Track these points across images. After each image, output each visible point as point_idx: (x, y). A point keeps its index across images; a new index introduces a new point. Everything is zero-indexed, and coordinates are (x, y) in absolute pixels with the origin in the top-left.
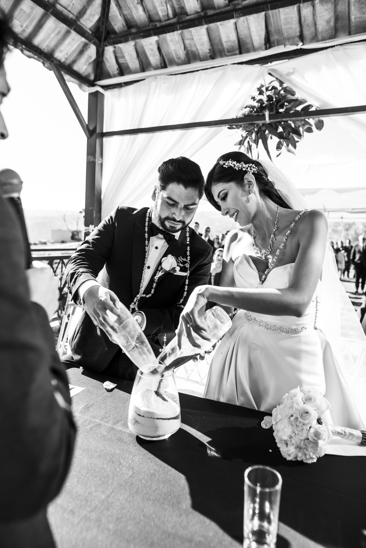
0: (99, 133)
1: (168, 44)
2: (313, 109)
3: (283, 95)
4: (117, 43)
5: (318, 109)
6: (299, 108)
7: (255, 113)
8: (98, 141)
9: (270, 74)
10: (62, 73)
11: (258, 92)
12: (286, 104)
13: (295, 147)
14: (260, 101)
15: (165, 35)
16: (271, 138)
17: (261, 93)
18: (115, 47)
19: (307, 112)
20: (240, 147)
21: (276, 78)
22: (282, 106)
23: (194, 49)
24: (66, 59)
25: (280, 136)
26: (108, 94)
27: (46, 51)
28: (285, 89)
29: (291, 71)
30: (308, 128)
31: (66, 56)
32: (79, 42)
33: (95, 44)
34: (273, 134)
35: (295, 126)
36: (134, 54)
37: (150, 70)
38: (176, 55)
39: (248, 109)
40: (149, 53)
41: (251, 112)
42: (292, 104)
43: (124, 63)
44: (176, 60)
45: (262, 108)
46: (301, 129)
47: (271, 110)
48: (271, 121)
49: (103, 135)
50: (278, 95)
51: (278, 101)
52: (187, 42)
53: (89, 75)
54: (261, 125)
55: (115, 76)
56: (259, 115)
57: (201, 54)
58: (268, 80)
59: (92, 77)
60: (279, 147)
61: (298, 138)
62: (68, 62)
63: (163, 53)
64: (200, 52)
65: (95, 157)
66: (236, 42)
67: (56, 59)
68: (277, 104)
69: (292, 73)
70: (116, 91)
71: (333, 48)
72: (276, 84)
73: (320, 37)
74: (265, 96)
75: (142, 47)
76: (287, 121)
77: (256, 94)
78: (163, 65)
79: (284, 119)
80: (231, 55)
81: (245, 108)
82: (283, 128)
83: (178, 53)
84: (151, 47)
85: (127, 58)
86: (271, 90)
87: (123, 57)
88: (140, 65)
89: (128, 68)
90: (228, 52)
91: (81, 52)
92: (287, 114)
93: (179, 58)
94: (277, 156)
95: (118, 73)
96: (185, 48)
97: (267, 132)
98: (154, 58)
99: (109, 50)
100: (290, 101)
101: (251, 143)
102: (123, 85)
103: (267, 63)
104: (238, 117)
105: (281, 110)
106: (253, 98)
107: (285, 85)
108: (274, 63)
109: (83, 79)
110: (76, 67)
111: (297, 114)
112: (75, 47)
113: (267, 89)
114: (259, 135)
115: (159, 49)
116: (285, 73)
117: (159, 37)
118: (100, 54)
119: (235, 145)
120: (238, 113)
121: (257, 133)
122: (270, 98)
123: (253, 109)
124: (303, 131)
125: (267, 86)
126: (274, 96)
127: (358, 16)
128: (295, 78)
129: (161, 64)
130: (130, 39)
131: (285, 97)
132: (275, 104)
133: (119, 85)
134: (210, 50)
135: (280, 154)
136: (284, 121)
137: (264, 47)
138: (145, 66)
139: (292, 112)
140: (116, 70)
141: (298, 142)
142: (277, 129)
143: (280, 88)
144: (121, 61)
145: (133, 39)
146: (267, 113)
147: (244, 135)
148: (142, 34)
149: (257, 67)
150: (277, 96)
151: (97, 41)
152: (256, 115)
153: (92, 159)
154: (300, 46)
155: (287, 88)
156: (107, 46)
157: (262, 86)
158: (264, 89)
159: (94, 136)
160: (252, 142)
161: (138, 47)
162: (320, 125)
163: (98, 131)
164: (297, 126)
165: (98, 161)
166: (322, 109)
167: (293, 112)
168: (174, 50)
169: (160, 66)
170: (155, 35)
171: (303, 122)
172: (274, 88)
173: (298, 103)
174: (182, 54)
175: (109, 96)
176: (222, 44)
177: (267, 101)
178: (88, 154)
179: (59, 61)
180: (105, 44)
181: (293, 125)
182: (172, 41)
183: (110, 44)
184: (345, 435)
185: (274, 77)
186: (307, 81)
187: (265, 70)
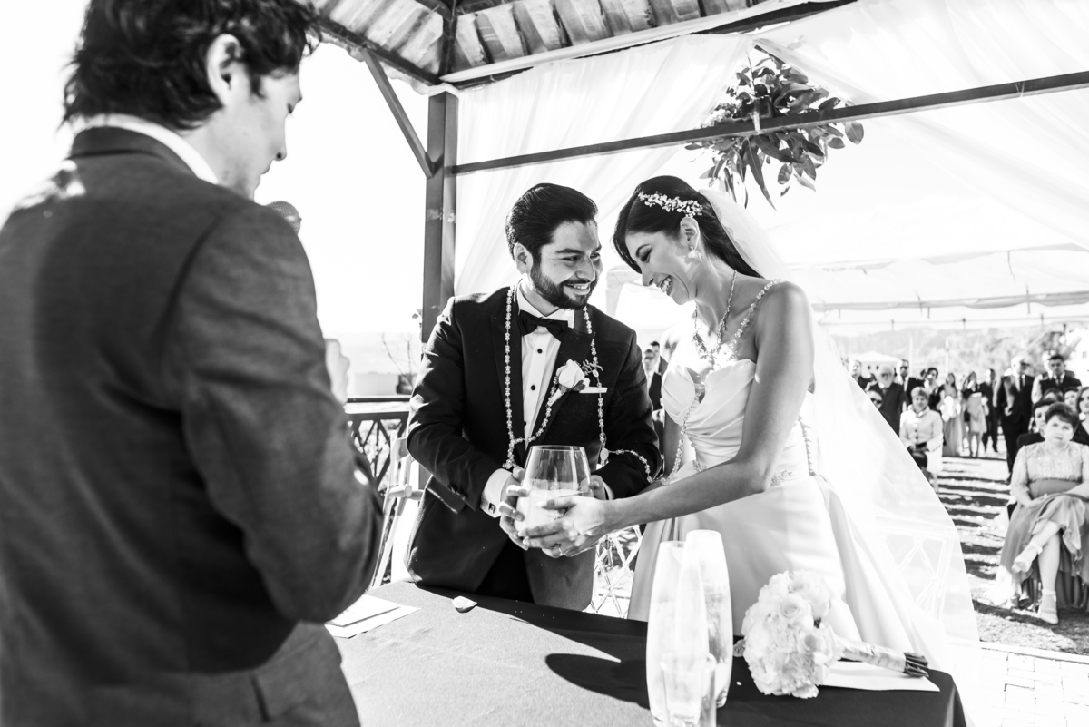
0: (448, 168)
1: (571, 7)
2: (841, 106)
3: (785, 83)
4: (481, 9)
5: (850, 105)
6: (815, 105)
7: (734, 117)
8: (446, 181)
9: (757, 48)
10: (382, 64)
11: (739, 81)
12: (791, 98)
13: (813, 175)
14: (744, 96)
16: (768, 162)
17: (744, 82)
18: (477, 15)
19: (830, 112)
20: (712, 181)
21: (770, 55)
22: (783, 103)
23: (618, 11)
24: (389, 40)
25: (784, 157)
26: (464, 97)
27: (353, 29)
28: (787, 74)
29: (796, 41)
30: (834, 139)
31: (389, 36)
32: (412, 11)
33: (440, 11)
34: (771, 154)
35: (810, 137)
36: (512, 25)
37: (542, 52)
38: (588, 22)
39: (722, 111)
40: (537, 23)
41: (728, 116)
42: (801, 98)
43: (493, 41)
44: (588, 31)
45: (746, 109)
46: (821, 142)
47: (762, 111)
48: (765, 130)
49: (456, 170)
50: (775, 85)
51: (775, 94)
52: (606, 1)
53: (430, 65)
54: (747, 138)
55: (477, 65)
56: (742, 121)
57: (631, 20)
58: (756, 59)
59: (435, 69)
60: (783, 177)
61: (817, 159)
62: (392, 46)
63: (564, 21)
64: (630, 15)
65: (441, 212)
67: (370, 41)
68: (773, 100)
69: (799, 45)
70: (480, 90)
72: (771, 65)
74: (753, 87)
75: (526, 13)
76: (795, 130)
77: (735, 83)
78: (564, 41)
79: (789, 127)
80: (686, 19)
81: (717, 109)
82: (789, 142)
83: (590, 19)
84: (541, 12)
85: (499, 31)
86: (761, 76)
87: (492, 31)
88: (522, 43)
89: (501, 49)
90: (680, 14)
91: (417, 27)
92: (794, 117)
93: (592, 28)
94: (782, 194)
95: (483, 60)
96: (603, 11)
97: (760, 151)
98: (548, 31)
99: (466, 22)
100: (797, 94)
101: (731, 172)
102: (493, 79)
103: (753, 29)
104: (704, 127)
105: (784, 111)
106: (731, 92)
107: (786, 66)
108: (765, 28)
109: (418, 73)
110: (406, 54)
111: (812, 116)
112: (405, 19)
113: (755, 75)
114: (745, 157)
115: (556, 15)
116: (786, 46)
118: (450, 29)
119: (702, 177)
120: (703, 121)
121: (741, 154)
122: (760, 90)
123: (732, 111)
124: (825, 145)
125: (754, 69)
126: (767, 86)
128: (804, 53)
129: (560, 40)
130: (503, 1)
131: (788, 86)
132: (771, 100)
133: (485, 80)
134: (647, 12)
135: (787, 190)
136: (789, 131)
137: (744, 3)
138: (530, 44)
139: (802, 112)
140: (479, 54)
141: (819, 166)
142: (777, 144)
143: (777, 72)
144: (487, 37)
146: (756, 117)
147: (719, 158)
149: (734, 37)
150: (773, 86)
151: (444, 7)
152: (737, 122)
153: (435, 215)
155: (791, 72)
156: (461, 14)
157: (747, 70)
158: (749, 74)
159: (440, 173)
160: (733, 170)
161: (518, 13)
162: (856, 135)
163: (447, 163)
164: (814, 137)
165: (447, 219)
166: (857, 104)
167: (805, 113)
168: (583, 15)
169: (558, 43)
171: (824, 130)
172: (767, 71)
173: (812, 95)
174: (597, 21)
175: (467, 100)
176: (668, 2)
177: (756, 95)
178: (428, 207)
179: (377, 45)
180: (458, 11)
181: (806, 136)
183: (468, 11)
184: (873, 657)
185: (766, 52)
186: (826, 58)
187: (750, 41)
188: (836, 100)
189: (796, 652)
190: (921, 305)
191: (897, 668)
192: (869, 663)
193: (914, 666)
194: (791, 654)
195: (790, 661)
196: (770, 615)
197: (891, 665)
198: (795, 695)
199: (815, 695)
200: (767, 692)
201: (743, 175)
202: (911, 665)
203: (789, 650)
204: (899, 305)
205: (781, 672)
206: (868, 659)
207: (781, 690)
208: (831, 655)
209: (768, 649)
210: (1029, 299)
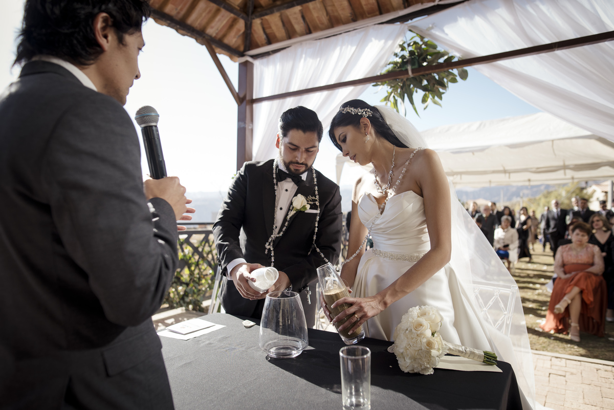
0: (249, 100)
1: (311, 13)
2: (456, 60)
3: (425, 49)
4: (264, 15)
5: (460, 59)
6: (441, 60)
7: (398, 68)
8: (248, 108)
9: (410, 30)
10: (214, 46)
11: (400, 49)
12: (429, 57)
13: (441, 98)
14: (403, 57)
15: (307, 4)
16: (416, 92)
17: (403, 49)
18: (262, 19)
19: (450, 63)
20: (387, 103)
21: (417, 34)
22: (424, 60)
23: (336, 14)
24: (217, 34)
25: (425, 89)
26: (256, 63)
27: (198, 28)
28: (426, 44)
29: (431, 26)
30: (452, 78)
31: (217, 31)
32: (228, 18)
33: (243, 18)
34: (417, 87)
35: (439, 78)
36: (280, 24)
37: (296, 37)
38: (320, 21)
39: (392, 65)
40: (293, 21)
41: (394, 68)
42: (434, 56)
43: (271, 33)
44: (320, 25)
45: (404, 62)
46: (445, 80)
47: (413, 64)
48: (415, 74)
49: (254, 101)
51: (420, 55)
52: (329, 8)
53: (239, 47)
54: (405, 79)
55: (263, 45)
56: (402, 70)
57: (343, 18)
58: (410, 37)
59: (242, 49)
60: (424, 100)
61: (443, 89)
62: (219, 36)
63: (308, 21)
64: (342, 16)
65: (245, 123)
66: (376, 4)
67: (207, 35)
68: (419, 58)
69: (432, 28)
70: (265, 60)
71: (470, 1)
72: (418, 40)
74: (408, 52)
75: (287, 17)
76: (431, 74)
77: (398, 50)
78: (308, 31)
79: (427, 72)
80: (372, 17)
81: (389, 64)
82: (428, 81)
83: (321, 19)
84: (296, 16)
85: (274, 28)
86: (413, 45)
87: (270, 27)
88: (286, 33)
89: (275, 37)
90: (369, 14)
91: (231, 26)
92: (431, 68)
93: (322, 24)
94: (425, 109)
95: (266, 42)
96: (327, 13)
97: (412, 86)
98: (299, 26)
99: (257, 22)
100: (432, 55)
101: (396, 98)
102: (271, 53)
103: (408, 21)
104: (382, 74)
105: (425, 64)
106: (396, 55)
107: (426, 40)
108: (415, 20)
109: (234, 52)
110: (226, 41)
111: (440, 66)
112: (225, 22)
113: (409, 45)
114: (404, 89)
115: (303, 17)
116: (425, 29)
117: (302, 6)
118: (248, 27)
119: (381, 101)
120: (382, 71)
121: (402, 88)
122: (411, 53)
123: (397, 65)
124: (447, 82)
125: (408, 42)
126: (416, 51)
128: (436, 32)
129: (306, 31)
130: (275, 11)
131: (426, 51)
132: (417, 58)
133: (267, 54)
134: (351, 14)
135: (427, 107)
136: (427, 75)
137: (402, 6)
138: (290, 34)
139: (434, 64)
140: (264, 39)
141: (443, 93)
142: (421, 82)
143: (421, 43)
144: (268, 31)
145: (278, 10)
146: (409, 68)
147: (390, 90)
148: (286, 5)
149: (398, 25)
150: (419, 51)
151: (245, 16)
152: (400, 71)
153: (242, 125)
154: (438, 2)
155: (428, 43)
156: (254, 19)
157: (404, 43)
158: (406, 45)
159: (244, 103)
160: (398, 96)
161: (283, 17)
162: (464, 75)
163: (248, 98)
164: (441, 77)
165: (248, 127)
166: (464, 59)
167: (436, 65)
168: (318, 17)
169: (305, 32)
170: (298, 4)
171: (446, 73)
172: (415, 43)
173: (440, 55)
174: (325, 19)
175: (258, 64)
176: (362, 8)
177: (410, 56)
178: (239, 121)
179: (211, 36)
180: (252, 17)
181: (437, 77)
182: (314, 9)
183: (257, 17)
184: (466, 353)
185: (414, 32)
186: (447, 34)
187: (406, 27)
188: (452, 57)
189: (422, 350)
190: (505, 172)
191: (479, 360)
192: (464, 357)
193: (489, 358)
194: (418, 350)
195: (417, 354)
196: (407, 330)
197: (476, 358)
198: (421, 373)
199: (432, 373)
200: (406, 371)
201: (403, 99)
202: (487, 358)
203: (418, 348)
204: (494, 172)
205: (413, 360)
206: (463, 354)
207: (413, 370)
208: (441, 351)
209: (406, 347)
210: (565, 167)
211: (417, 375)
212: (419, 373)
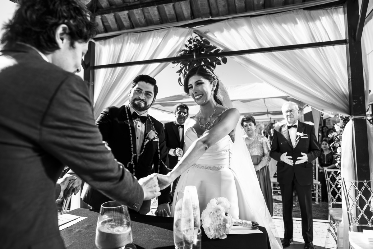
1: (134, 16)
2: (220, 52)
3: (203, 44)
4: (104, 14)
5: (223, 52)
6: (212, 51)
8: (91, 71)
9: (195, 33)
11: (189, 43)
12: (205, 49)
14: (190, 47)
15: (133, 10)
17: (190, 43)
18: (102, 16)
19: (217, 53)
20: (180, 74)
21: (198, 35)
22: (202, 50)
23: (150, 18)
26: (97, 44)
30: (218, 62)
36: (114, 20)
37: (124, 30)
38: (140, 21)
39: (183, 52)
40: (123, 20)
41: (185, 53)
42: (208, 49)
43: (107, 25)
44: (140, 24)
45: (191, 51)
46: (214, 63)
47: (196, 52)
48: (197, 58)
49: (95, 68)
50: (200, 44)
51: (200, 47)
52: (146, 14)
54: (191, 61)
55: (102, 33)
56: (190, 55)
57: (154, 21)
58: (194, 36)
61: (213, 68)
63: (132, 20)
64: (154, 20)
65: (89, 81)
66: (175, 15)
69: (208, 32)
71: (228, 20)
72: (199, 38)
73: (221, 14)
74: (193, 45)
75: (119, 16)
76: (206, 59)
77: (188, 43)
78: (132, 27)
79: (204, 57)
80: (172, 22)
82: (204, 62)
83: (141, 20)
84: (125, 16)
85: (110, 22)
86: (196, 41)
87: (107, 22)
88: (118, 26)
89: (110, 28)
90: (170, 20)
92: (206, 54)
93: (142, 23)
95: (104, 31)
96: (145, 17)
97: (195, 65)
98: (126, 23)
99: (98, 18)
100: (207, 48)
102: (107, 38)
103: (193, 27)
104: (178, 56)
105: (202, 53)
106: (186, 46)
107: (204, 39)
108: (197, 27)
111: (212, 55)
113: (194, 41)
115: (129, 18)
116: (203, 32)
117: (129, 11)
119: (177, 72)
120: (178, 54)
121: (189, 66)
123: (187, 52)
124: (216, 64)
125: (193, 39)
126: (198, 45)
127: (240, 4)
128: (209, 35)
129: (131, 26)
130: (111, 12)
132: (199, 49)
134: (159, 19)
136: (204, 59)
137: (190, 18)
138: (120, 27)
139: (208, 53)
140: (103, 29)
142: (201, 63)
143: (201, 40)
144: (106, 24)
145: (113, 12)
146: (194, 54)
147: (182, 67)
148: (119, 9)
149: (187, 29)
152: (188, 55)
154: (210, 18)
155: (205, 40)
156: (97, 15)
157: (191, 39)
158: (192, 41)
159: (89, 68)
161: (116, 16)
162: (225, 61)
163: (91, 65)
164: (212, 61)
165: (91, 84)
166: (225, 51)
168: (138, 19)
169: (130, 27)
170: (127, 10)
171: (215, 59)
172: (197, 40)
173: (212, 48)
174: (143, 21)
176: (166, 16)
177: (194, 47)
180: (96, 14)
181: (210, 61)
182: (137, 13)
183: (99, 14)
184: (242, 224)
185: (197, 34)
186: (216, 37)
187: (193, 30)
188: (219, 50)
189: (221, 224)
191: (249, 227)
192: (241, 226)
193: (255, 226)
194: (219, 225)
195: (218, 227)
196: (211, 213)
197: (248, 226)
198: (220, 238)
199: (226, 238)
200: (211, 238)
202: (254, 225)
203: (218, 224)
205: (215, 231)
206: (241, 224)
207: (215, 237)
208: (231, 224)
209: (211, 224)
210: (268, 113)
211: (218, 240)
212: (219, 238)
